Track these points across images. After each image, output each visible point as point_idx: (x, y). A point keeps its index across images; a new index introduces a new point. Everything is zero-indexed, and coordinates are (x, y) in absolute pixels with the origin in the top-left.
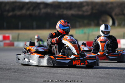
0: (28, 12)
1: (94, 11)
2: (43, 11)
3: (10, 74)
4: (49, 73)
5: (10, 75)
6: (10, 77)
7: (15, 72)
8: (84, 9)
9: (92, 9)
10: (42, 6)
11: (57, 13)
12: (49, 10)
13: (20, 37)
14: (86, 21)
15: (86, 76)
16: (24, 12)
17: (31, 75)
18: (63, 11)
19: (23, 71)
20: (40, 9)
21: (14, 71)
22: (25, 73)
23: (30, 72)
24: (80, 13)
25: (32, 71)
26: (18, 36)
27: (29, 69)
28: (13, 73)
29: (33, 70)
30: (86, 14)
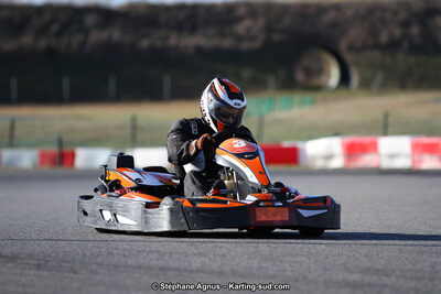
0: (43, 43)
1: (276, 37)
2: (96, 36)
3: (22, 275)
4: (162, 269)
5: (24, 280)
6: (24, 285)
7: (38, 267)
8: (241, 28)
9: (269, 28)
10: (90, 20)
11: (145, 43)
12: (116, 34)
13: (18, 132)
14: (247, 73)
15: (297, 280)
16: (27, 40)
17: (99, 277)
18: (166, 39)
19: (65, 262)
20: (86, 31)
21: (35, 262)
22: (75, 272)
23: (94, 267)
24: (227, 43)
25: (99, 264)
26: (12, 127)
27: (84, 255)
28: (31, 272)
29: (100, 260)
30: (246, 46)
